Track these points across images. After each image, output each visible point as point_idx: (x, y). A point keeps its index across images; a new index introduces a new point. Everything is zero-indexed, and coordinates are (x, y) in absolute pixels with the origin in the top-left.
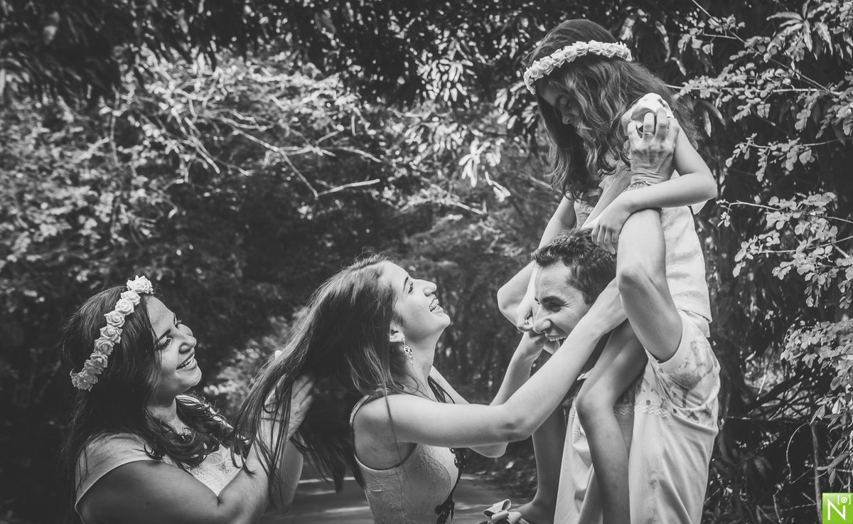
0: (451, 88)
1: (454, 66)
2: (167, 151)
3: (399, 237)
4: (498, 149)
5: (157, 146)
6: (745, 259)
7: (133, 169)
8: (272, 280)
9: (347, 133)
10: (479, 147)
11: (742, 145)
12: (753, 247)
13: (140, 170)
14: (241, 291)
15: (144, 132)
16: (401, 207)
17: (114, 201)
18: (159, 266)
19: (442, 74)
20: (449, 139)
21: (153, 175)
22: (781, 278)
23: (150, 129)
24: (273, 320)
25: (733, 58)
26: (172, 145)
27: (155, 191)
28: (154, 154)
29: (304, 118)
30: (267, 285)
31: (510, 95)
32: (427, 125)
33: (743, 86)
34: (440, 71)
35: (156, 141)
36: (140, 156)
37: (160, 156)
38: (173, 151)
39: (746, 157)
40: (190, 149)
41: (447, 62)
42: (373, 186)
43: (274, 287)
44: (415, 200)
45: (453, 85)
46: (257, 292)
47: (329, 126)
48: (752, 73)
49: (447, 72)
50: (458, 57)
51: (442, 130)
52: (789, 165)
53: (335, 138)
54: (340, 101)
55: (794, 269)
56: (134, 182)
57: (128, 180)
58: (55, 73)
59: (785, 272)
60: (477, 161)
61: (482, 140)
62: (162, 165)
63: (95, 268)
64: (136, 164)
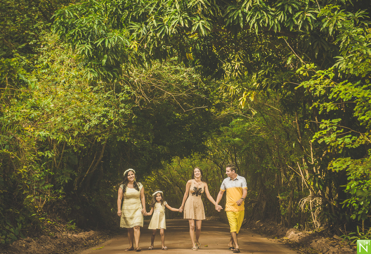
0: (236, 72)
1: (237, 63)
2: (132, 94)
3: (218, 127)
4: (253, 95)
5: (128, 93)
6: (316, 138)
7: (120, 101)
8: (164, 145)
9: (197, 88)
10: (246, 94)
11: (315, 103)
12: (319, 134)
13: (122, 102)
14: (151, 149)
15: (124, 88)
16: (218, 115)
17: (114, 113)
18: (126, 137)
19: (232, 66)
20: (235, 91)
21: (127, 103)
22: (320, 143)
23: (126, 87)
24: (163, 162)
25: (312, 77)
26: (134, 92)
27: (128, 109)
28: (127, 96)
29: (180, 82)
30: (161, 146)
31: (257, 75)
32: (227, 85)
33: (318, 84)
34: (231, 65)
35: (128, 91)
36: (122, 96)
37: (129, 96)
38: (134, 94)
39: (316, 107)
40: (140, 94)
41: (234, 62)
42: (206, 108)
43: (165, 148)
44: (223, 113)
45: (236, 71)
46: (158, 149)
47: (190, 85)
48: (322, 80)
49: (234, 66)
50: (238, 60)
51: (232, 87)
52: (328, 110)
53: (193, 90)
54: (194, 76)
55: (324, 141)
56: (120, 106)
57: (118, 105)
58: (104, 74)
59: (321, 142)
60: (245, 99)
61: (247, 91)
62: (130, 100)
63: (103, 136)
64: (121, 99)
